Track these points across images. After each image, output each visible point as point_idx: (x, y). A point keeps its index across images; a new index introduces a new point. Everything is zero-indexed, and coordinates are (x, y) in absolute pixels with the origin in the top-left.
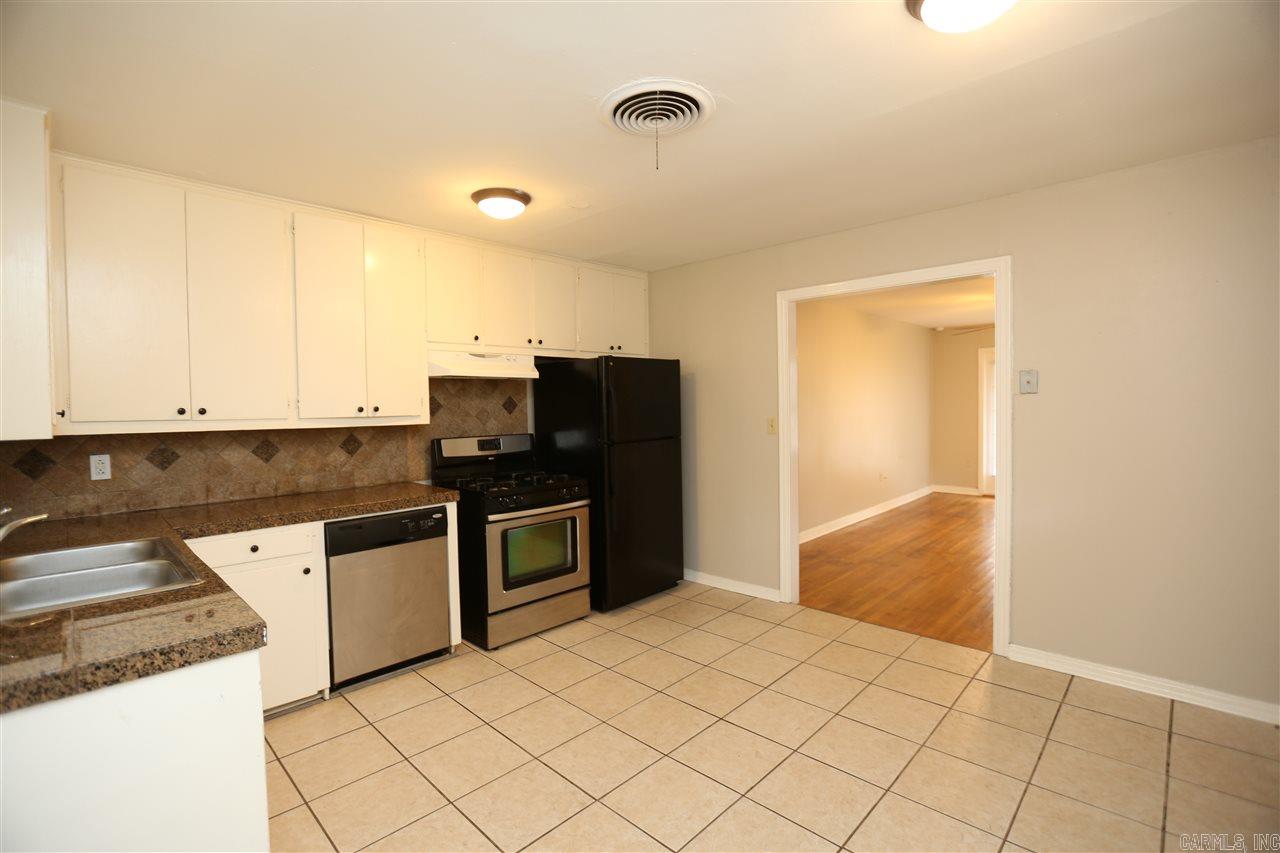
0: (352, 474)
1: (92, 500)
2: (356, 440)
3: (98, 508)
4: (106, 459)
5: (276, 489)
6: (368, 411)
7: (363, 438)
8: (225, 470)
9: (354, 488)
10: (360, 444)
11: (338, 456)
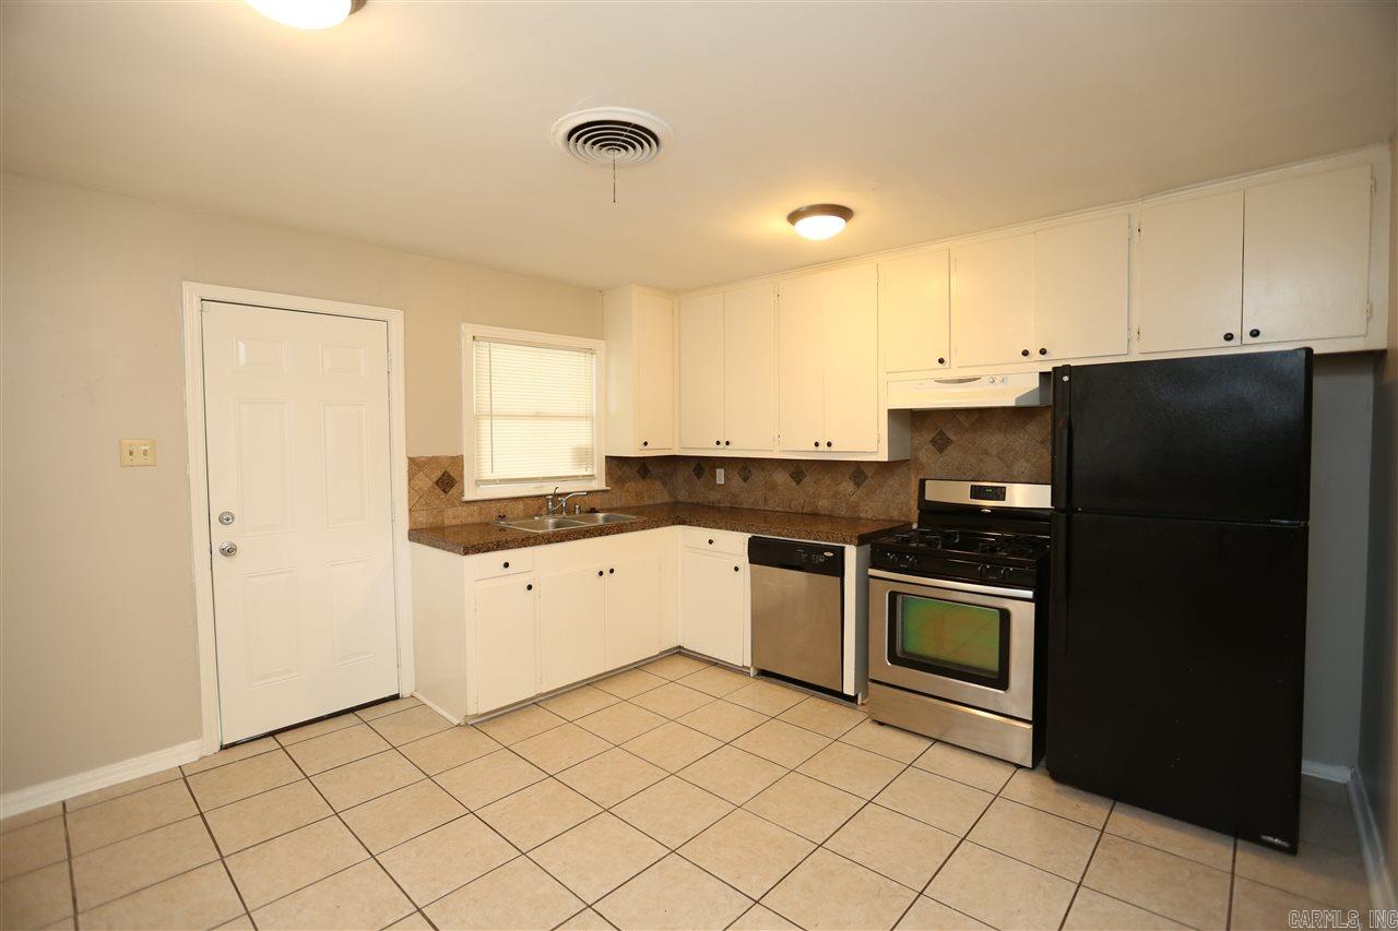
0: (858, 504)
1: (718, 496)
2: (862, 473)
3: (719, 502)
4: (722, 471)
5: (803, 508)
6: (823, 447)
7: (869, 472)
8: (773, 487)
9: (860, 518)
10: (866, 478)
11: (847, 486)
